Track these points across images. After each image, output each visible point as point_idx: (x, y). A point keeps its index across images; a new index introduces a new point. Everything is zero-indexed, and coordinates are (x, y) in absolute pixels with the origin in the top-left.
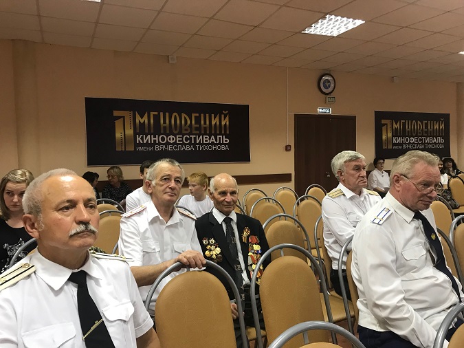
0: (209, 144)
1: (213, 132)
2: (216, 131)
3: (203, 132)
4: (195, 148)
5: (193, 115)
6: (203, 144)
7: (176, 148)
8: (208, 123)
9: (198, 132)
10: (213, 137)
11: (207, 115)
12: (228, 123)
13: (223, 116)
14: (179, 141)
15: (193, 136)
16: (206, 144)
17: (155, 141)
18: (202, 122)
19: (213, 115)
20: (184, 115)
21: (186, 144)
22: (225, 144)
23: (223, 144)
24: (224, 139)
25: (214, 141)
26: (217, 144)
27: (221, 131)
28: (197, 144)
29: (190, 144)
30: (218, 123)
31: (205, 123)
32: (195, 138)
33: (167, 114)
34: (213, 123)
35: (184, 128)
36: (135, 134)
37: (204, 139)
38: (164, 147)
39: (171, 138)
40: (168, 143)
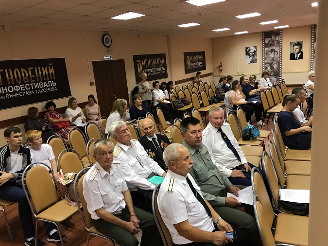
0: (43, 88)
1: (45, 80)
2: (46, 78)
3: (38, 80)
4: (35, 92)
5: (29, 69)
6: (40, 89)
7: (21, 94)
8: (40, 73)
9: (35, 81)
10: (45, 82)
11: (39, 68)
12: (53, 72)
13: (49, 67)
14: (23, 89)
15: (32, 84)
17: (5, 91)
18: (37, 73)
19: (43, 67)
20: (23, 70)
21: (28, 91)
22: (54, 87)
24: (53, 83)
25: (47, 85)
26: (49, 87)
27: (50, 78)
28: (36, 89)
29: (31, 90)
30: (47, 73)
31: (38, 74)
33: (10, 70)
34: (44, 73)
35: (24, 79)
37: (40, 85)
38: (12, 95)
39: (17, 88)
40: (15, 92)
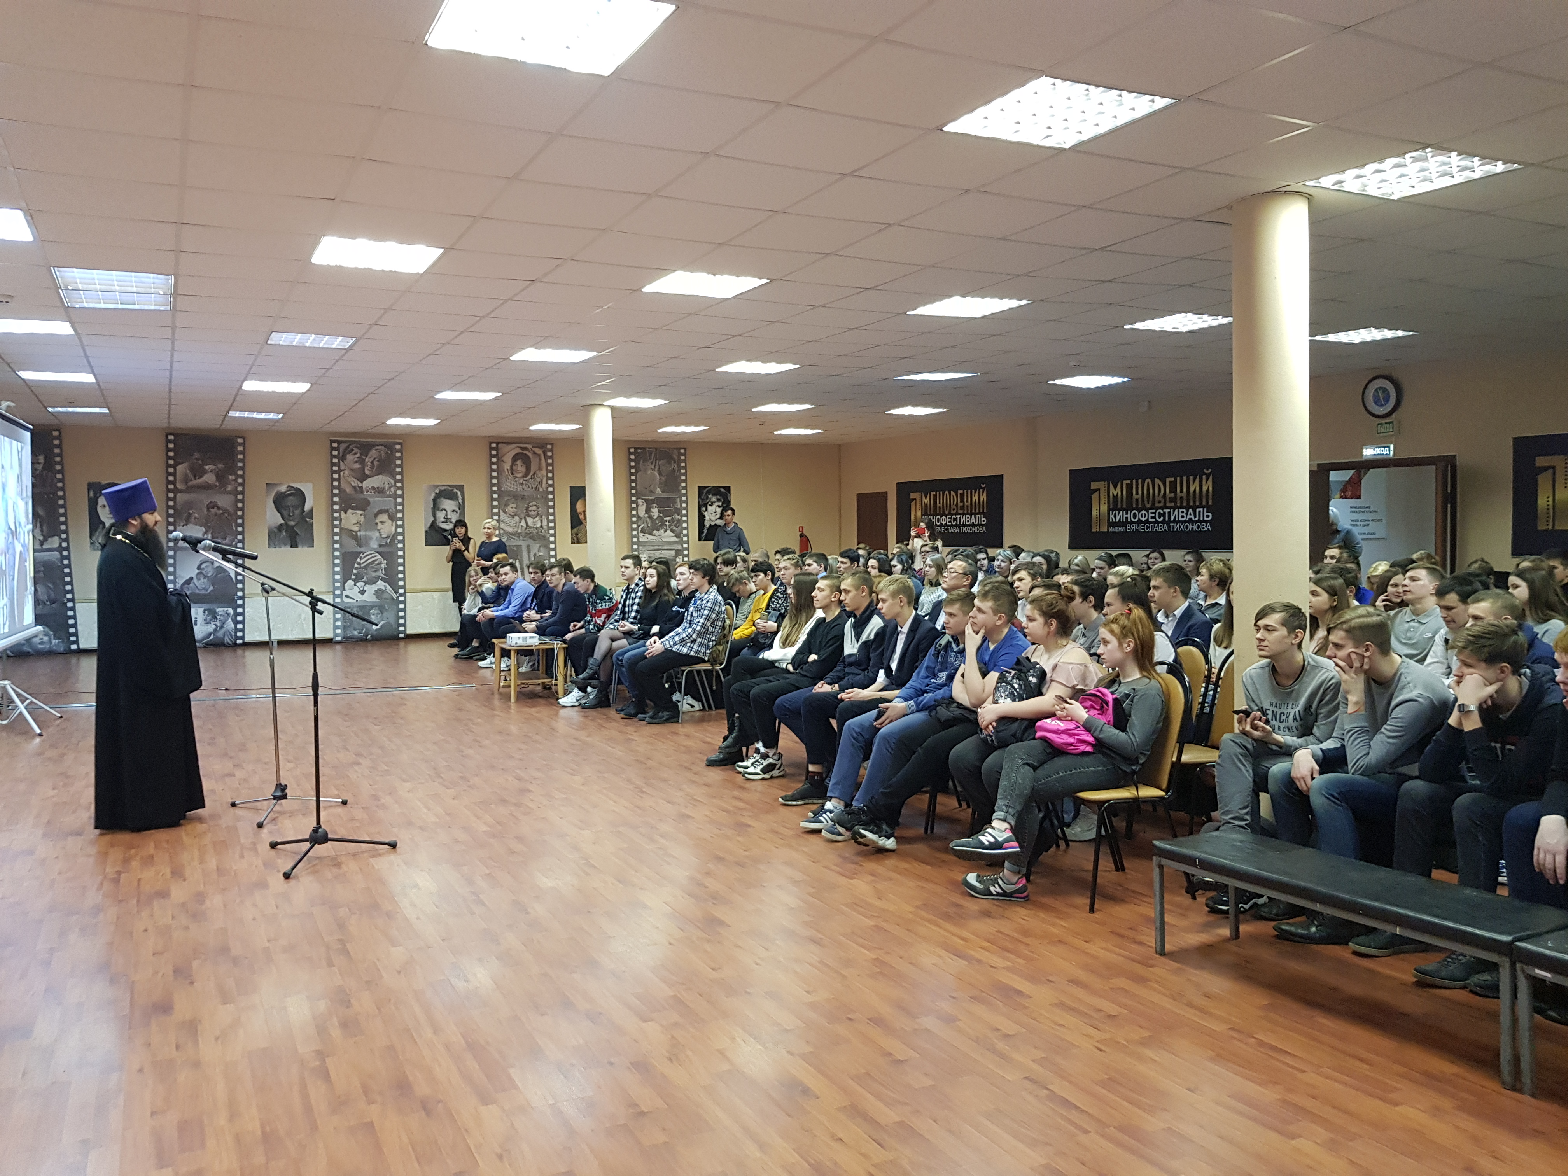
0: (1185, 522)
1: (1191, 504)
2: (1194, 502)
3: (1179, 504)
4: (1169, 527)
5: (1168, 480)
6: (1179, 522)
7: (1148, 528)
8: (1185, 490)
9: (1173, 504)
10: (1191, 510)
11: (1185, 478)
12: (1211, 489)
13: (1204, 477)
14: (1152, 518)
15: (1167, 511)
16: (1182, 522)
17: (1127, 518)
18: (1178, 490)
19: (1191, 478)
20: (1157, 481)
21: (1158, 523)
22: (1206, 522)
23: (1204, 521)
24: (1206, 514)
25: (1192, 516)
26: (1196, 522)
27: (1201, 502)
28: (1172, 522)
29: (1163, 522)
30: (1198, 489)
31: (1182, 491)
32: (1169, 513)
33: (1140, 481)
34: (1192, 489)
35: (1157, 499)
36: (1109, 510)
37: (1181, 514)
38: (1135, 527)
39: (1143, 515)
40: (1140, 522)
